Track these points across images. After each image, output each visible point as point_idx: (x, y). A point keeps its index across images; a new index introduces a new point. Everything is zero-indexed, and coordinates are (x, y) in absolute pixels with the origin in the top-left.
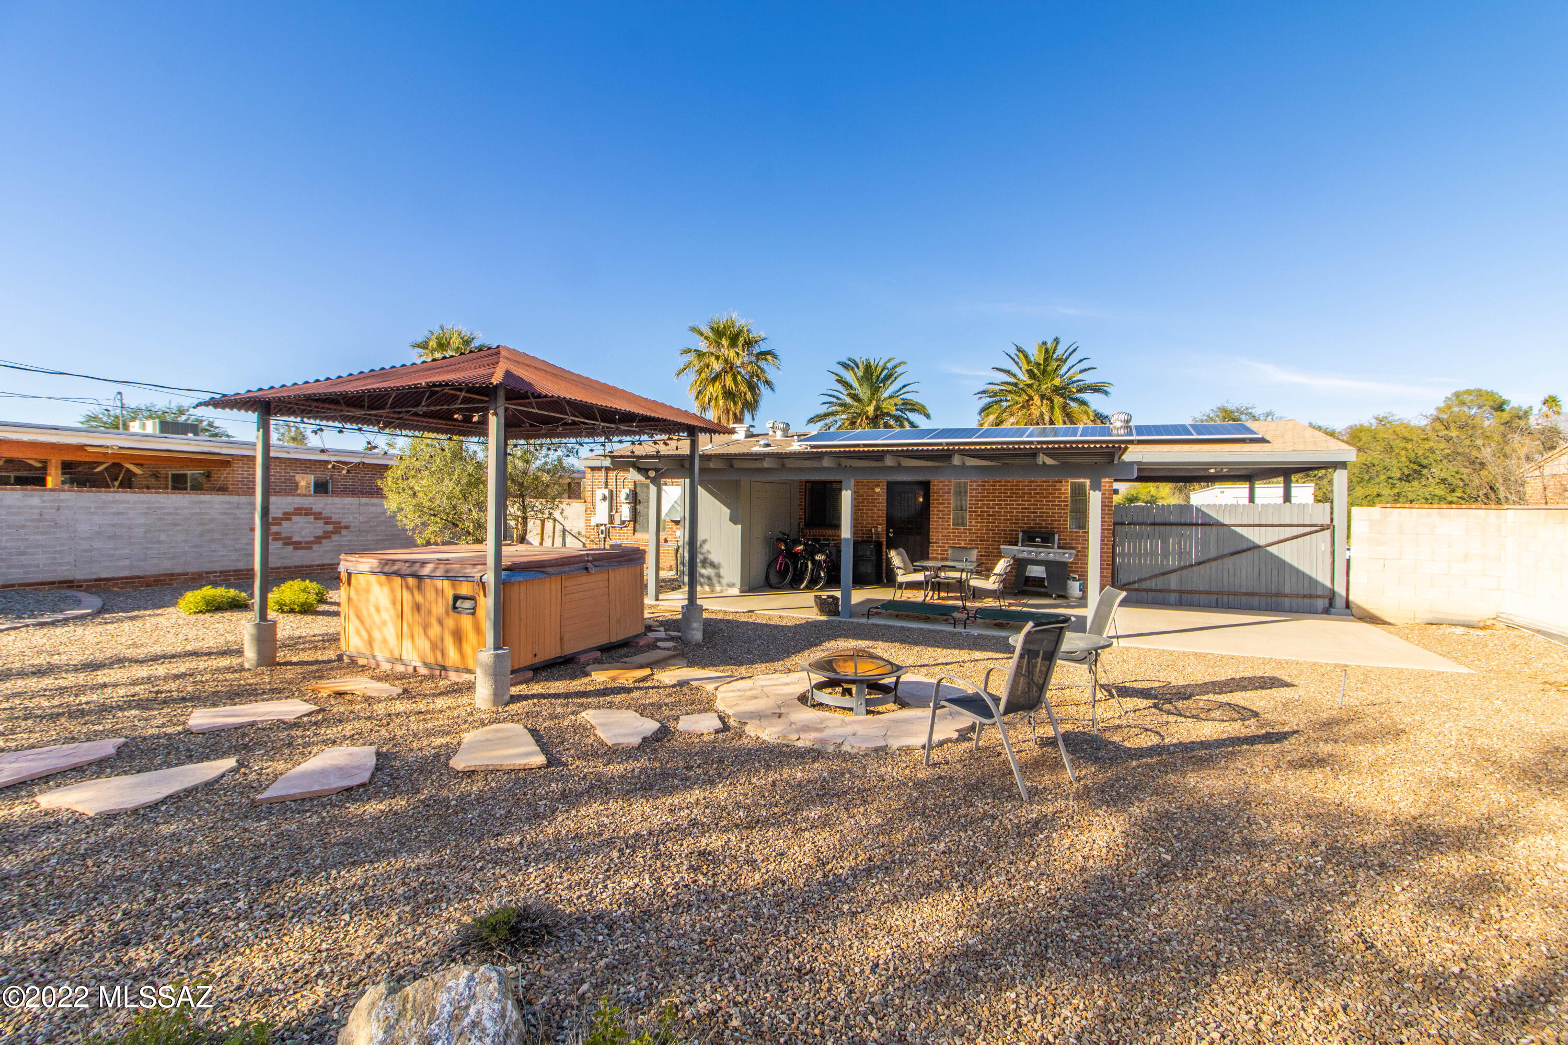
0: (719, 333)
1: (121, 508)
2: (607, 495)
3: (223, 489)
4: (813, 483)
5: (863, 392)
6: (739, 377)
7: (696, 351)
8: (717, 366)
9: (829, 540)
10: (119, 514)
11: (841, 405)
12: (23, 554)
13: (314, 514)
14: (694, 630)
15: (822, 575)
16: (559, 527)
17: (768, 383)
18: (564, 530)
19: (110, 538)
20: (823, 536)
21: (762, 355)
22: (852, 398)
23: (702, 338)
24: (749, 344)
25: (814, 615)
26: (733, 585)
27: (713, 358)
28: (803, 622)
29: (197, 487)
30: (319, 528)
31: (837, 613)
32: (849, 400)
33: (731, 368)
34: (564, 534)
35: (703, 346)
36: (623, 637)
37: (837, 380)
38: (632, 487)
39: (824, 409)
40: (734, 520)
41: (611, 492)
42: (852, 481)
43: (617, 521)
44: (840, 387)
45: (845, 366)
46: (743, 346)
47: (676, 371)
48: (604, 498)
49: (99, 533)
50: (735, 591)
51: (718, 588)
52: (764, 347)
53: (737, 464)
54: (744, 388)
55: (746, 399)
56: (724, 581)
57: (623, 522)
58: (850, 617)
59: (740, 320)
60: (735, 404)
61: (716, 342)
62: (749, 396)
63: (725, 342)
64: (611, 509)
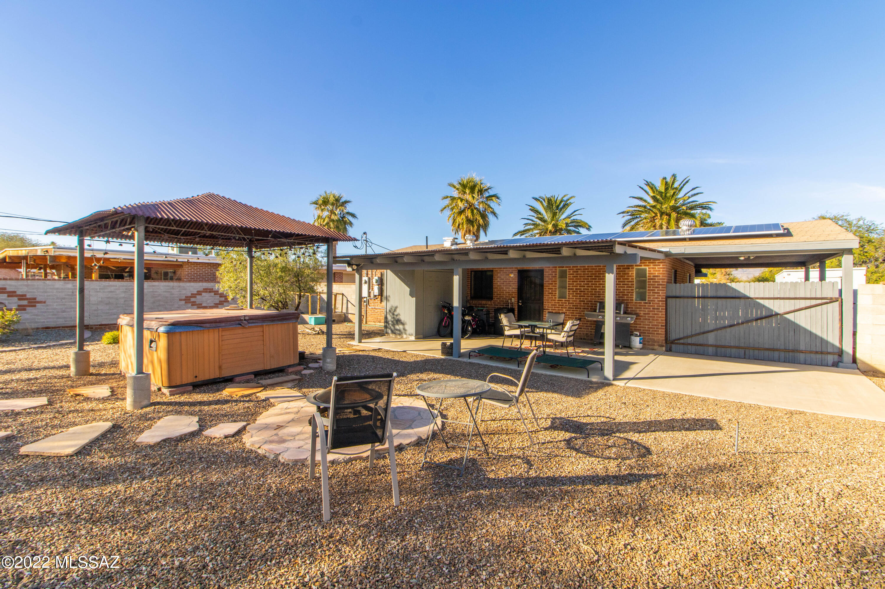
0: (464, 186)
1: (112, 289)
2: (367, 280)
3: (179, 280)
5: (547, 216)
6: (475, 211)
7: (451, 197)
8: (461, 205)
9: (484, 307)
10: (111, 292)
11: (533, 224)
13: (214, 292)
15: (470, 328)
16: (345, 299)
17: (494, 213)
18: (348, 301)
19: (107, 304)
20: (481, 304)
21: (490, 197)
22: (540, 220)
23: (455, 189)
24: (481, 192)
25: (439, 355)
26: (412, 335)
27: (459, 201)
30: (217, 299)
31: (451, 354)
32: (539, 222)
33: (471, 206)
34: (347, 303)
35: (456, 194)
37: (530, 209)
38: (380, 276)
39: (522, 228)
40: (411, 295)
41: (369, 279)
43: (372, 296)
44: (532, 213)
45: (536, 199)
46: (478, 192)
47: (440, 209)
48: (366, 282)
49: (101, 302)
50: (413, 338)
51: (405, 336)
52: (491, 192)
54: (479, 218)
55: (479, 224)
56: (408, 332)
57: (375, 296)
58: (459, 357)
59: (477, 178)
60: (473, 226)
61: (463, 191)
62: (481, 222)
63: (467, 191)
64: (369, 289)
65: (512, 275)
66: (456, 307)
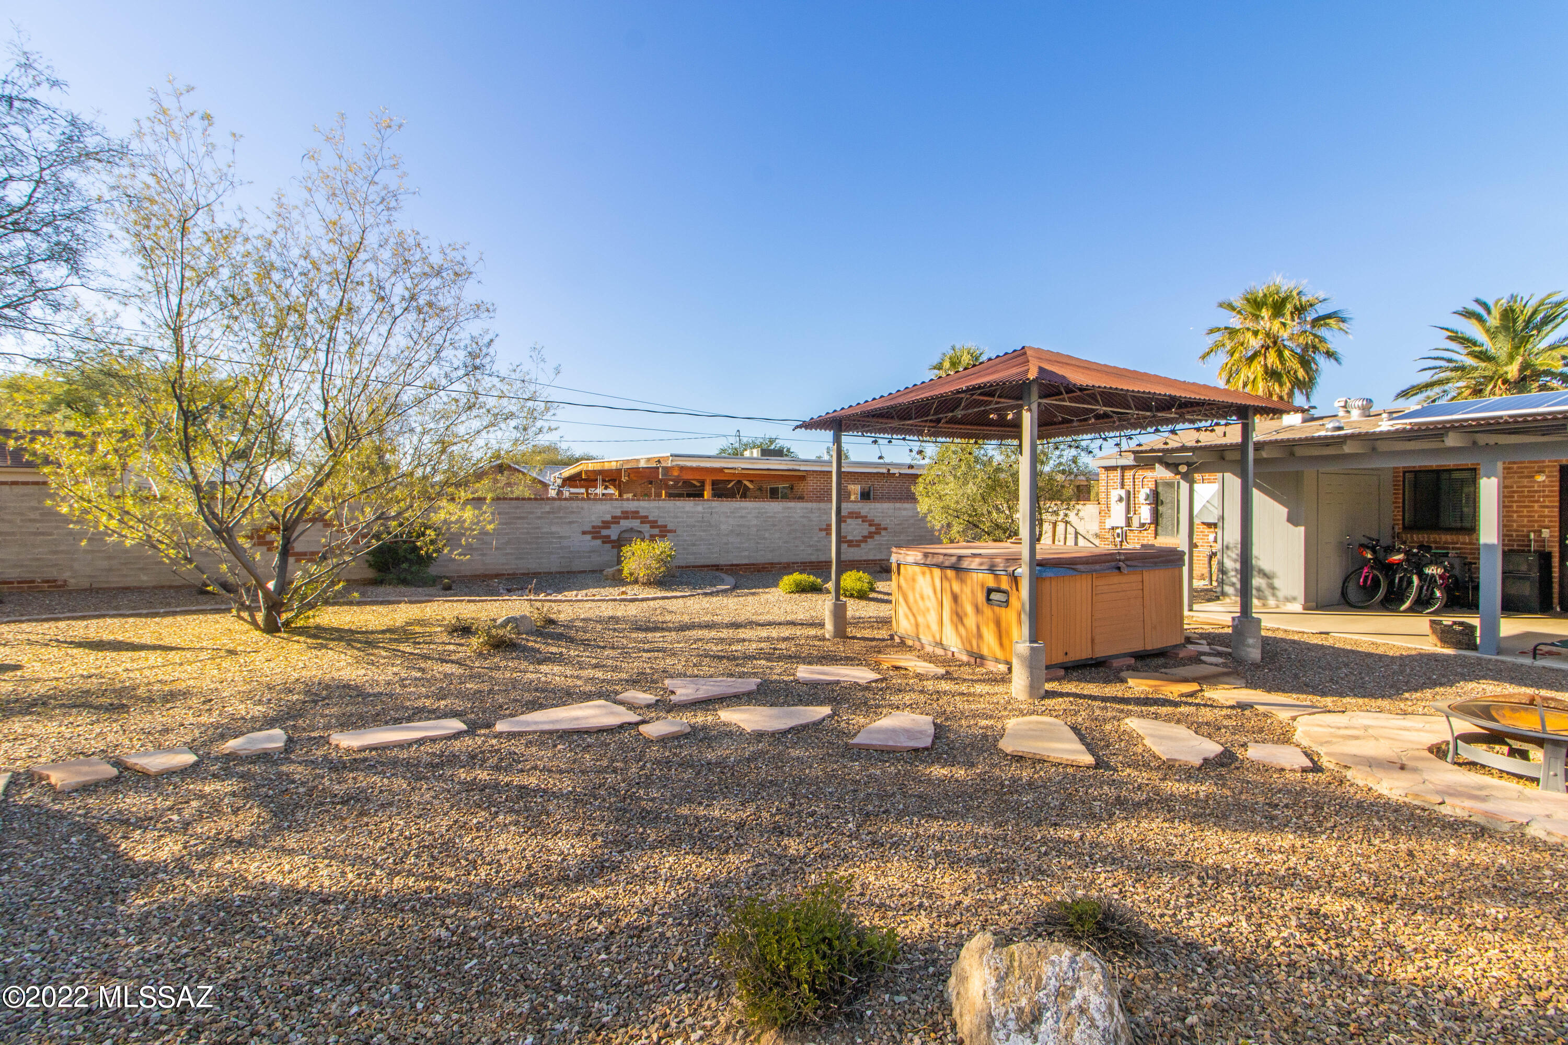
0: (1256, 304)
1: (744, 512)
2: (1124, 496)
3: (801, 498)
4: (1417, 473)
5: (1500, 347)
6: (1287, 353)
7: (1226, 328)
8: (1255, 343)
9: (1447, 548)
10: (742, 517)
11: (1455, 369)
12: (694, 545)
13: (862, 517)
14: (1249, 646)
15: (1438, 594)
16: (1070, 530)
17: (1329, 354)
18: (1077, 533)
19: (738, 535)
21: (1319, 321)
22: (1476, 357)
23: (1234, 313)
24: (1300, 310)
25: (1431, 645)
26: (1294, 599)
27: (1249, 335)
28: (1414, 653)
29: (785, 497)
30: (865, 529)
31: (1474, 647)
32: (1470, 361)
33: (1275, 343)
34: (1076, 538)
35: (1235, 322)
36: (1159, 646)
37: (1449, 338)
38: (1153, 487)
39: (1426, 377)
40: (1293, 520)
41: (1128, 493)
42: (1500, 465)
43: (1135, 523)
44: (1453, 345)
45: (1468, 314)
46: (1292, 313)
47: (1201, 354)
48: (1121, 499)
49: (732, 531)
50: (1297, 607)
51: (1272, 602)
52: (1322, 310)
53: (1299, 452)
54: (1295, 365)
55: (1297, 378)
56: (1280, 594)
57: (1142, 525)
58: (1498, 654)
59: (1284, 283)
60: (1281, 385)
61: (1253, 315)
62: (1301, 373)
63: (1265, 313)
64: (1128, 511)
65: (1540, 478)
66: (1489, 547)
